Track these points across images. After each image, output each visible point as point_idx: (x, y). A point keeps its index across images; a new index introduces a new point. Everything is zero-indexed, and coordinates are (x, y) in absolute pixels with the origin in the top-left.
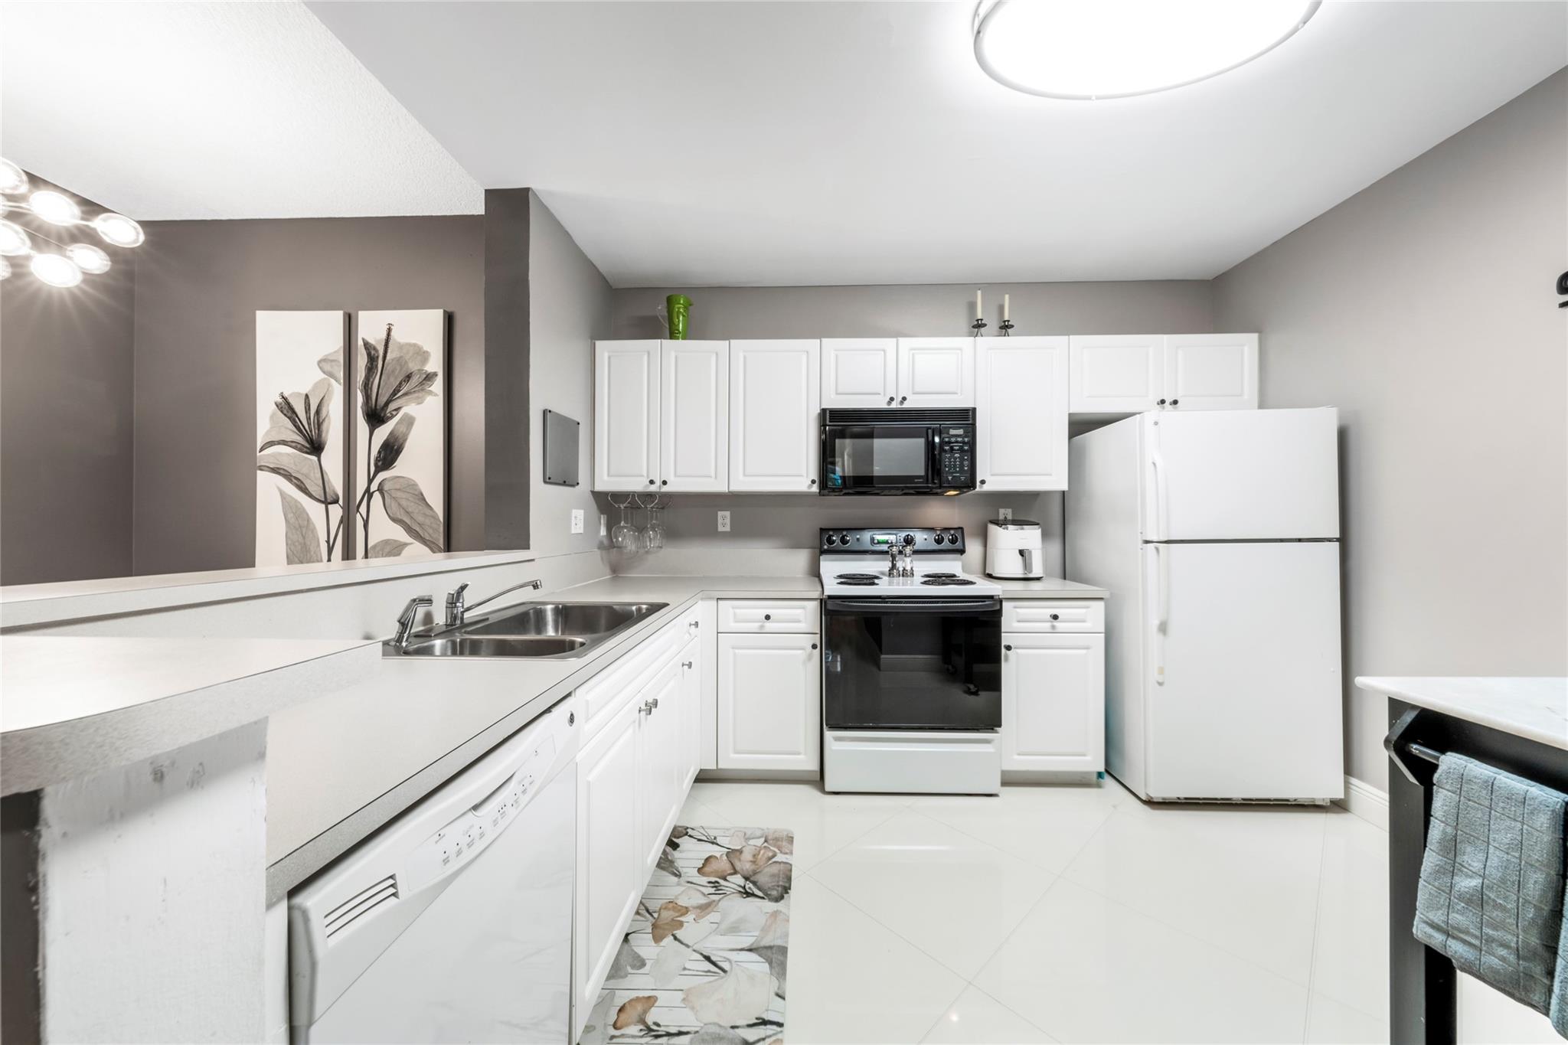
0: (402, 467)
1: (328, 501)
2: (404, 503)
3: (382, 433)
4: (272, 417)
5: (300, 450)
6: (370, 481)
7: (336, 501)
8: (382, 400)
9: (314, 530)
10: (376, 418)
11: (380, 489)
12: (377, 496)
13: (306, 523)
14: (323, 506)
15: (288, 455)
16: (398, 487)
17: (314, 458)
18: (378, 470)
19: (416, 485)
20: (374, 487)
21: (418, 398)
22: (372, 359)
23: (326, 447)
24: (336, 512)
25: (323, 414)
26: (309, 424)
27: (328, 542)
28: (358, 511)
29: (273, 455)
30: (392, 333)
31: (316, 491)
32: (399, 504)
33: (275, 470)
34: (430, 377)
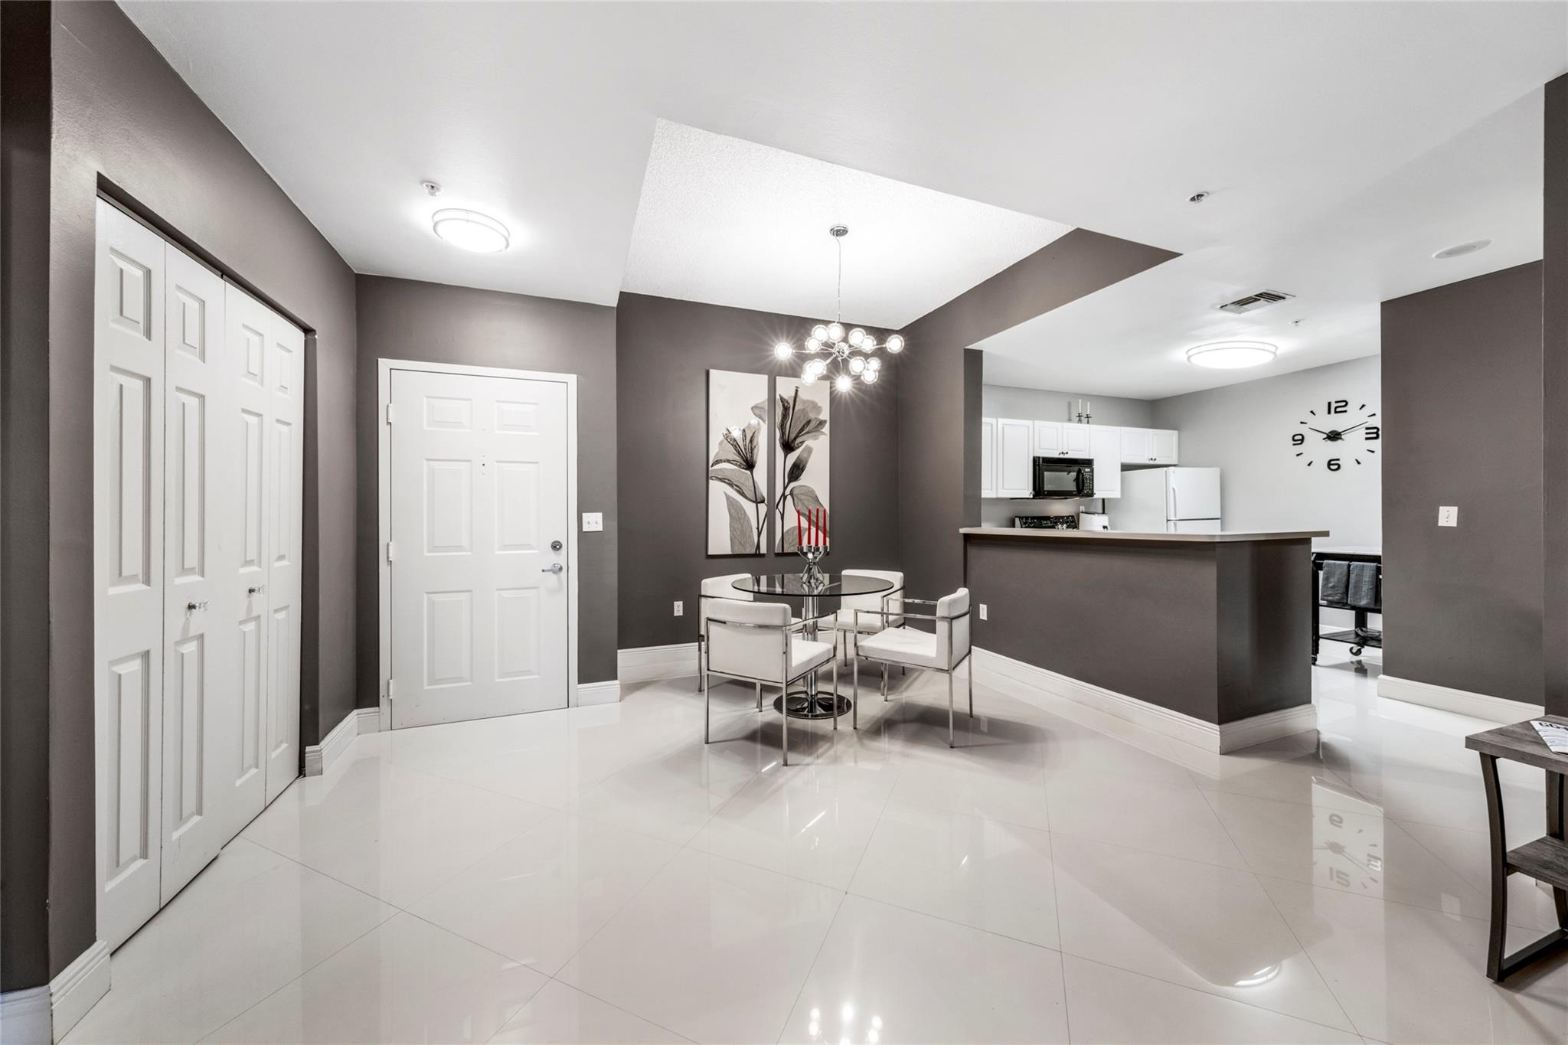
0: (805, 480)
1: (758, 501)
2: (806, 503)
3: (793, 457)
4: (721, 443)
5: (740, 466)
6: (785, 488)
7: (763, 502)
8: (792, 436)
9: (749, 521)
10: (788, 447)
11: (791, 494)
12: (789, 499)
13: (743, 516)
14: (755, 504)
15: (731, 470)
16: (802, 492)
17: (748, 472)
18: (790, 481)
19: (813, 491)
20: (788, 492)
21: (815, 436)
22: (786, 409)
23: (757, 465)
24: (763, 508)
25: (754, 443)
26: (745, 449)
27: (758, 528)
28: (777, 508)
29: (721, 470)
30: (799, 393)
31: (751, 495)
32: (803, 504)
33: (722, 480)
34: (822, 423)
